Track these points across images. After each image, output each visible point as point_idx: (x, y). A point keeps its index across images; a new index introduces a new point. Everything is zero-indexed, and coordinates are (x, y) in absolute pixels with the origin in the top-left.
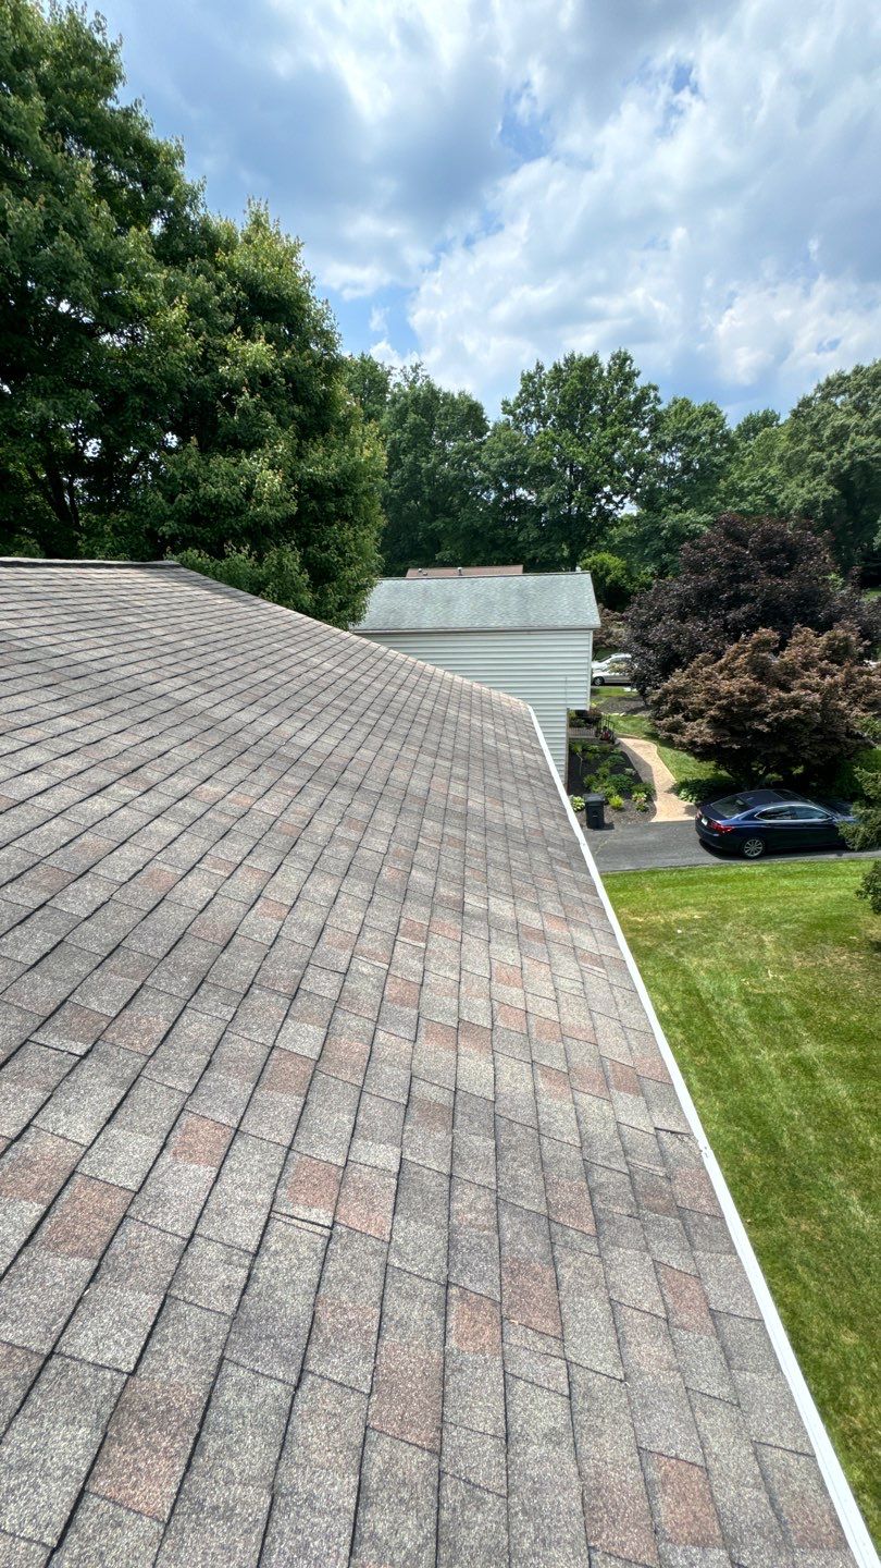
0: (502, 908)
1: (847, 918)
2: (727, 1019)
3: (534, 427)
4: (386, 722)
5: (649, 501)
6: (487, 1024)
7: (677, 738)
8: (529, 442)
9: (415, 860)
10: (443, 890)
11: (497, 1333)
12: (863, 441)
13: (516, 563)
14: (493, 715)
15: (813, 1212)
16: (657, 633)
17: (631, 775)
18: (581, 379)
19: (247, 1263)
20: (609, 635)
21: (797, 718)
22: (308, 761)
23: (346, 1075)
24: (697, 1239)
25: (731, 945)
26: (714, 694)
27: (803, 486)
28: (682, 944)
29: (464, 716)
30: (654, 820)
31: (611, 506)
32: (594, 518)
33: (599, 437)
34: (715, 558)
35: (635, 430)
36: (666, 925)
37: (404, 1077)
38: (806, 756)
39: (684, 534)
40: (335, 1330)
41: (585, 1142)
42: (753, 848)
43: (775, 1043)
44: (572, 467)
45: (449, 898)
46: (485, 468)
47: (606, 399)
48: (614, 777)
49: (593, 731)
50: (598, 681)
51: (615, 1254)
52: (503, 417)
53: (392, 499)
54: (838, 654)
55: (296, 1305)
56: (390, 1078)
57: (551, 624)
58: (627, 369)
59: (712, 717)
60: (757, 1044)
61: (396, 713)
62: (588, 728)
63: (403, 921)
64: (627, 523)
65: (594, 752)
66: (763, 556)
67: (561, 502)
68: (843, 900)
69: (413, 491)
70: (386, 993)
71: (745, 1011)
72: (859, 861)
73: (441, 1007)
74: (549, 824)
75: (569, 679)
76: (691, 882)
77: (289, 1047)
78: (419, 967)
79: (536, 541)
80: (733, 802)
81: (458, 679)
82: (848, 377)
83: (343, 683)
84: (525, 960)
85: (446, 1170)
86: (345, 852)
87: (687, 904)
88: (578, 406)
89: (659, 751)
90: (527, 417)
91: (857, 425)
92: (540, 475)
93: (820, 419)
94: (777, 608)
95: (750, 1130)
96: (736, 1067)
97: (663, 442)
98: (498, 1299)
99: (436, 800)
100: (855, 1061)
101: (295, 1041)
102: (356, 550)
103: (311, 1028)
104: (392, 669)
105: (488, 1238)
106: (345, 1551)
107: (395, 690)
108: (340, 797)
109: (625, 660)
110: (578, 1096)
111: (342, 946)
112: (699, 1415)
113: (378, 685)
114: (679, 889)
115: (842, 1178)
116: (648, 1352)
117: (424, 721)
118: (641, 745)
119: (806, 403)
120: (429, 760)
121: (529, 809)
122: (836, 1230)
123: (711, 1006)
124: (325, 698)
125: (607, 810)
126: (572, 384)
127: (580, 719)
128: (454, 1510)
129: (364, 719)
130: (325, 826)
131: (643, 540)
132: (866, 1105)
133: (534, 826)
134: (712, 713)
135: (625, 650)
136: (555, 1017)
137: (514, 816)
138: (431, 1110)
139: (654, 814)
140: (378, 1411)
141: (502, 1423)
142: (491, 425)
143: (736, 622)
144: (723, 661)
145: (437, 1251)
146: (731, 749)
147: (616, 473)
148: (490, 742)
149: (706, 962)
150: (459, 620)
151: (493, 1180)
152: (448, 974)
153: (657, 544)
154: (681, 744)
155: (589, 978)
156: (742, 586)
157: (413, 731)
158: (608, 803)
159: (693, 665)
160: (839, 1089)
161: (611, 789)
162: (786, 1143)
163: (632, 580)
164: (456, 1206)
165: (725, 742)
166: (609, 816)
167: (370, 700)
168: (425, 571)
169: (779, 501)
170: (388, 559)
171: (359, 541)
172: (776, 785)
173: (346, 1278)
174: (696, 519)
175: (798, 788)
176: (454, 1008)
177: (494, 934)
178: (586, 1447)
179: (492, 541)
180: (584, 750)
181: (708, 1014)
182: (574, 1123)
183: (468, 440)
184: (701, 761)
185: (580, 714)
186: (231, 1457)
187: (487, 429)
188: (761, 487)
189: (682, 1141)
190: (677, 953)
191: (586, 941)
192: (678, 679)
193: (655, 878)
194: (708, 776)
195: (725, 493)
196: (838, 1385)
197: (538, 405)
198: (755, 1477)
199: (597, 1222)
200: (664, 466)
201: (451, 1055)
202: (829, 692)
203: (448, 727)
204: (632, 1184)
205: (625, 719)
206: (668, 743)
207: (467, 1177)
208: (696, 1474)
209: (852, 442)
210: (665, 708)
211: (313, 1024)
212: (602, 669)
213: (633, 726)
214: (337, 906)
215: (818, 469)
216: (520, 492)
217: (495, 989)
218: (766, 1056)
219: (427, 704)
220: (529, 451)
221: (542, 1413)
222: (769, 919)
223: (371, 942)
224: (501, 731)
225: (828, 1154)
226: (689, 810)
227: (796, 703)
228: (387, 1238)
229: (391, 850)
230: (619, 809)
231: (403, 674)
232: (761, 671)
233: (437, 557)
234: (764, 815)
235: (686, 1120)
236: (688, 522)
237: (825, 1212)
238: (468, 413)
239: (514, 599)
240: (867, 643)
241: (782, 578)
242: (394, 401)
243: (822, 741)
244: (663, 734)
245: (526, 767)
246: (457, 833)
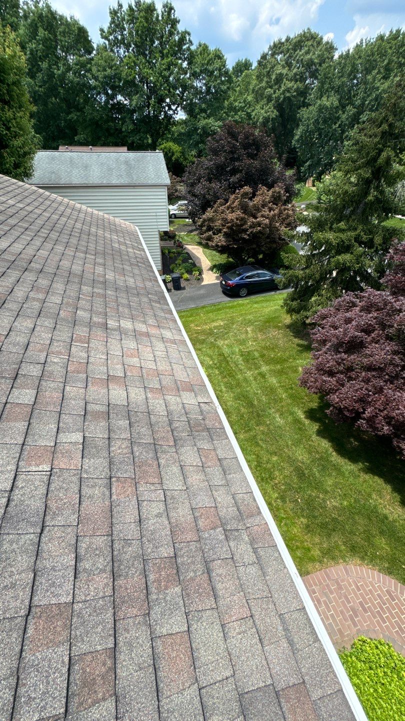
0: (127, 324)
1: (277, 317)
2: (235, 363)
3: (122, 51)
4: (54, 235)
5: (190, 110)
6: (122, 375)
7: (210, 243)
8: (120, 63)
9: (79, 306)
10: (95, 319)
11: (134, 489)
12: (290, 84)
13: (123, 145)
14: (117, 231)
15: (264, 423)
16: (198, 189)
17: (191, 263)
18: (147, 19)
19: (7, 495)
20: (176, 191)
21: (260, 232)
22: (5, 257)
23: (51, 408)
24: (214, 437)
25: (236, 334)
26: (225, 220)
27: (263, 109)
28: (216, 336)
29: (100, 232)
30: (203, 284)
31: (171, 112)
32: (162, 119)
33: (160, 64)
34: (223, 147)
35: (180, 61)
36: (210, 329)
37: (82, 403)
38: (263, 249)
39: (209, 133)
40: (57, 508)
41: (169, 413)
42: (243, 293)
43: (252, 368)
44: (147, 83)
45: (99, 322)
46: (96, 78)
47: (162, 37)
48: (184, 264)
49: (172, 242)
50: (173, 216)
51: (183, 450)
52: (102, 41)
53: (39, 95)
54: (276, 200)
55: (37, 504)
56: (75, 405)
57: (145, 182)
58: (172, 17)
59: (225, 232)
60: (245, 370)
61: (60, 230)
62: (170, 241)
63: (75, 336)
64: (181, 124)
65: (174, 253)
66: (246, 146)
67: (144, 107)
68: (276, 310)
69: (52, 91)
70: (69, 369)
71: (241, 359)
72: (283, 294)
73: (98, 370)
74: (149, 284)
75: (158, 214)
76: (219, 309)
77: (17, 401)
78: (85, 355)
79: (133, 131)
80: (235, 273)
81: (96, 212)
82: (283, 43)
83: (24, 213)
84: (139, 346)
85: (106, 436)
86: (37, 305)
87: (218, 319)
88: (146, 40)
89: (203, 251)
90: (116, 43)
91: (287, 74)
92: (130, 88)
93: (271, 68)
94: (251, 176)
95: (243, 401)
96: (238, 380)
97: (195, 72)
98: (134, 477)
99: (88, 275)
100: (279, 370)
101: (19, 398)
102: (17, 127)
103: (27, 391)
104: (55, 205)
105: (128, 457)
106: (73, 578)
107: (58, 217)
108: (30, 277)
109: (185, 205)
110: (166, 397)
111: (40, 351)
112: (214, 492)
113: (47, 214)
114: (215, 313)
115: (274, 410)
116: (195, 479)
117: (77, 235)
118: (195, 249)
119: (264, 57)
120: (82, 255)
121: (139, 278)
122: (271, 427)
123: (229, 359)
124: (12, 221)
125: (182, 280)
126: (141, 22)
127: (166, 236)
128: (119, 550)
129: (39, 234)
130: (22, 293)
131: (189, 134)
132: (282, 384)
133: (142, 285)
134: (225, 230)
135: (184, 198)
136: (155, 368)
137: (131, 282)
138: (97, 415)
139: (203, 281)
140: (83, 530)
141: (138, 517)
142: (95, 46)
143: (234, 183)
144: (229, 203)
145: (104, 468)
146: (233, 247)
147: (171, 90)
148: (116, 245)
149: (226, 342)
150: (94, 179)
151: (129, 435)
152: (101, 357)
153: (196, 138)
154: (212, 246)
155: (170, 350)
156: (236, 164)
157: (71, 240)
158: (182, 278)
159: (216, 206)
160: (273, 381)
161: (183, 271)
162: (256, 402)
163: (186, 159)
164: (112, 449)
165: (231, 245)
166: (183, 283)
167: (43, 223)
168: (70, 148)
169: (252, 117)
170: (44, 138)
171: (18, 120)
172: (252, 264)
173: (61, 488)
174: (214, 124)
175: (260, 265)
176: (106, 371)
177: (123, 336)
178: (171, 514)
179: (108, 130)
180: (169, 252)
181: (228, 362)
182: (164, 407)
183: (81, 56)
184: (221, 254)
185: (166, 233)
186: (11, 567)
187: (93, 49)
188: (244, 107)
189: (209, 405)
190: (215, 340)
191: (168, 334)
192: (209, 213)
193: (204, 310)
194: (225, 262)
195: (228, 109)
196: (271, 472)
197: (122, 35)
198: (233, 504)
199: (175, 441)
200: (196, 88)
201: (105, 391)
202: (272, 218)
203: (92, 238)
204: (189, 424)
205: (187, 235)
206: (206, 246)
207: (117, 437)
208: (212, 509)
209: (285, 85)
210: (204, 228)
211: (28, 389)
212: (174, 209)
213: (191, 239)
214: (35, 332)
215: (269, 99)
216: (119, 97)
217: (125, 360)
218: (249, 374)
219: (78, 225)
220: (121, 69)
221: (153, 509)
222: (250, 321)
223: (56, 347)
224: (122, 240)
225: (269, 403)
226: (217, 278)
227: (259, 224)
228: (80, 468)
229: (64, 302)
230: (187, 280)
231: (62, 208)
232: (244, 208)
233: (76, 138)
234: (248, 277)
235: (211, 398)
236: (210, 126)
237: (268, 422)
238: (79, 35)
239: (123, 167)
240: (287, 194)
241: (253, 160)
242: (26, 17)
243: (270, 242)
244: (204, 242)
245: (136, 257)
246: (101, 291)
